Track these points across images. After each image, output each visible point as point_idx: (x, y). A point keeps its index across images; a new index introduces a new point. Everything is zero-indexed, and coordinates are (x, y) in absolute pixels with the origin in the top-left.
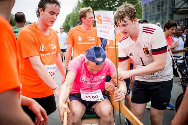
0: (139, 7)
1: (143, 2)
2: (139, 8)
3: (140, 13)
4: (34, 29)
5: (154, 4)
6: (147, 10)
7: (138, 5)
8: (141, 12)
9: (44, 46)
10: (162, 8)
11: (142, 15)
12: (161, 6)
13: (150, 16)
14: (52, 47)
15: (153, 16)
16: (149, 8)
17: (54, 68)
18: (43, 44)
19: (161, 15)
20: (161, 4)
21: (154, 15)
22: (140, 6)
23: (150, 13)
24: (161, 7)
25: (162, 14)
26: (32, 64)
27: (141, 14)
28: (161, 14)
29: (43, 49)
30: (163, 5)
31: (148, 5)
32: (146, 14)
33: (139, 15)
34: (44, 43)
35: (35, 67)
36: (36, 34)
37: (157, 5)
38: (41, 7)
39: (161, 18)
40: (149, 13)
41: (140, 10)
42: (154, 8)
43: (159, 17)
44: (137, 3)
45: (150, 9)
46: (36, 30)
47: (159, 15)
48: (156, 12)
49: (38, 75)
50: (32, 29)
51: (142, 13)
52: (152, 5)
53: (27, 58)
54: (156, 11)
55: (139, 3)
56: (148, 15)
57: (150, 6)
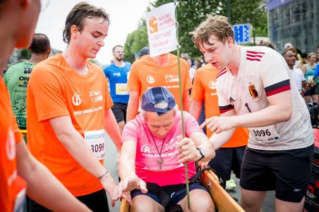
0: (261, 15)
1: (268, 6)
2: (261, 17)
3: (264, 26)
4: (58, 64)
5: (289, 9)
6: (276, 19)
7: (259, 11)
8: (264, 24)
9: (79, 96)
10: (304, 15)
11: (267, 30)
12: (301, 11)
13: (283, 31)
14: (95, 96)
15: (289, 31)
16: (280, 16)
17: (100, 136)
18: (77, 92)
19: (302, 28)
20: (301, 8)
21: (290, 29)
22: (262, 13)
23: (283, 25)
24: (302, 15)
25: (305, 27)
26: (56, 132)
27: (265, 28)
28: (302, 26)
29: (78, 101)
30: (305, 9)
31: (278, 11)
32: (275, 27)
33: (262, 29)
34: (80, 90)
35: (62, 138)
36: (63, 74)
37: (295, 10)
38: (74, 24)
39: (303, 33)
40: (281, 24)
41: (263, 21)
42: (288, 15)
43: (300, 32)
44: (257, 9)
45: (282, 17)
46: (62, 67)
47: (299, 27)
48: (292, 22)
49: (67, 153)
50: (55, 66)
51: (267, 26)
52: (284, 10)
53: (47, 121)
54: (294, 20)
55: (260, 7)
56: (279, 29)
57: (282, 12)
